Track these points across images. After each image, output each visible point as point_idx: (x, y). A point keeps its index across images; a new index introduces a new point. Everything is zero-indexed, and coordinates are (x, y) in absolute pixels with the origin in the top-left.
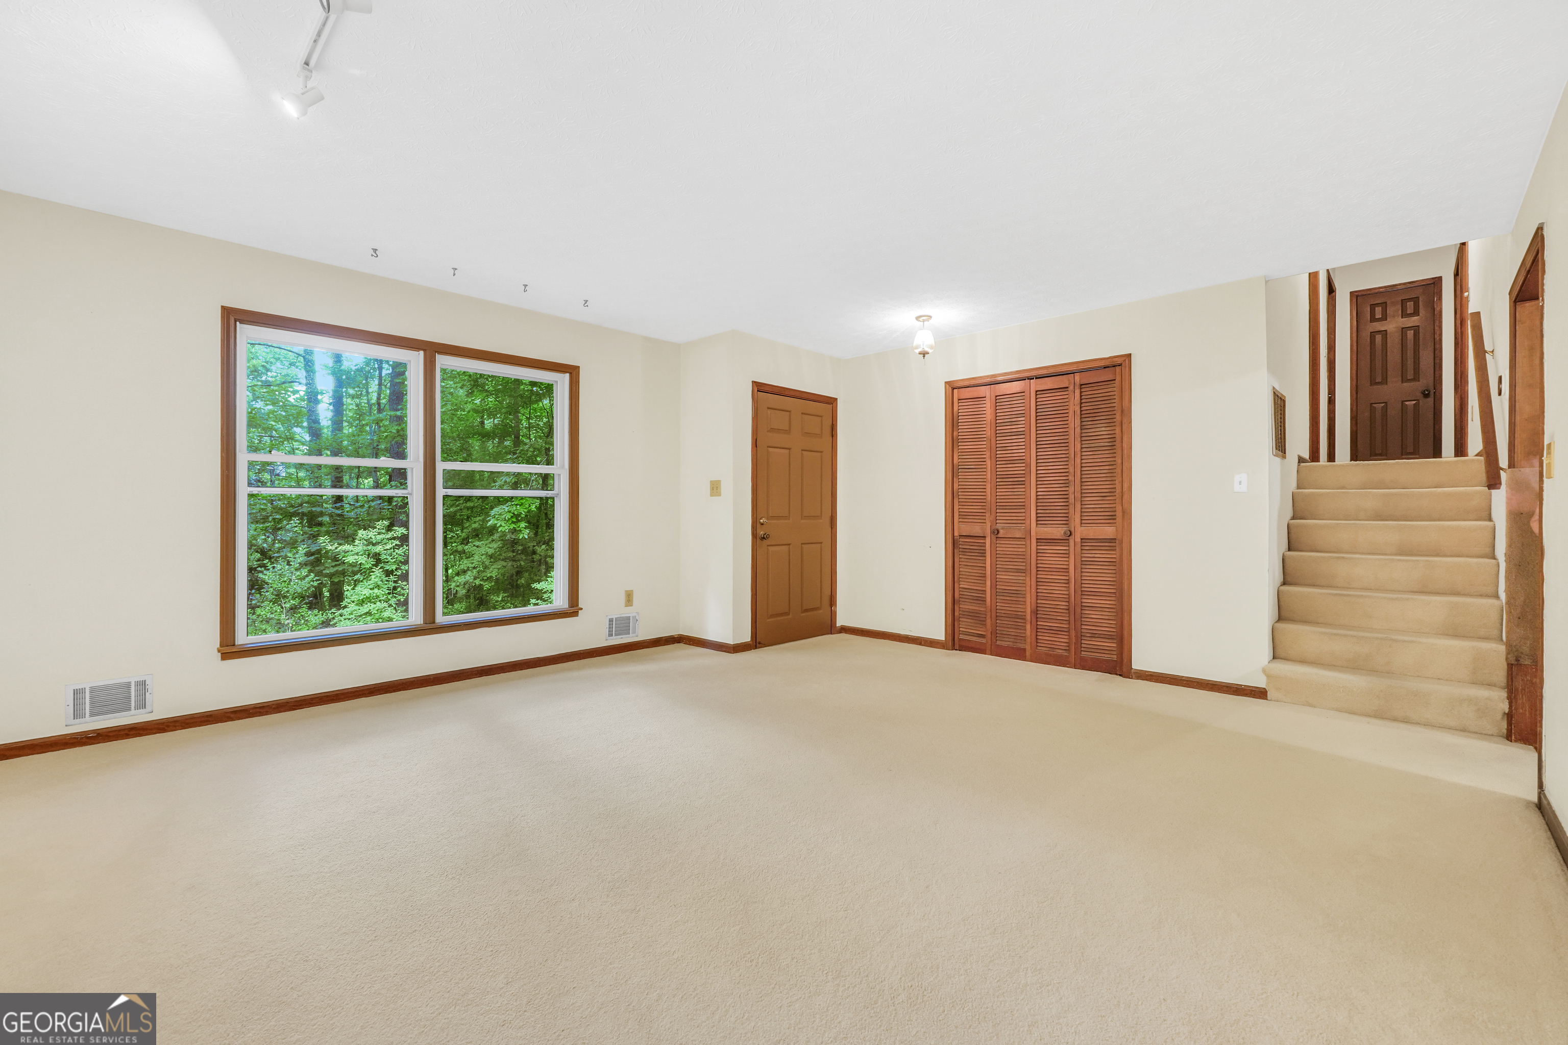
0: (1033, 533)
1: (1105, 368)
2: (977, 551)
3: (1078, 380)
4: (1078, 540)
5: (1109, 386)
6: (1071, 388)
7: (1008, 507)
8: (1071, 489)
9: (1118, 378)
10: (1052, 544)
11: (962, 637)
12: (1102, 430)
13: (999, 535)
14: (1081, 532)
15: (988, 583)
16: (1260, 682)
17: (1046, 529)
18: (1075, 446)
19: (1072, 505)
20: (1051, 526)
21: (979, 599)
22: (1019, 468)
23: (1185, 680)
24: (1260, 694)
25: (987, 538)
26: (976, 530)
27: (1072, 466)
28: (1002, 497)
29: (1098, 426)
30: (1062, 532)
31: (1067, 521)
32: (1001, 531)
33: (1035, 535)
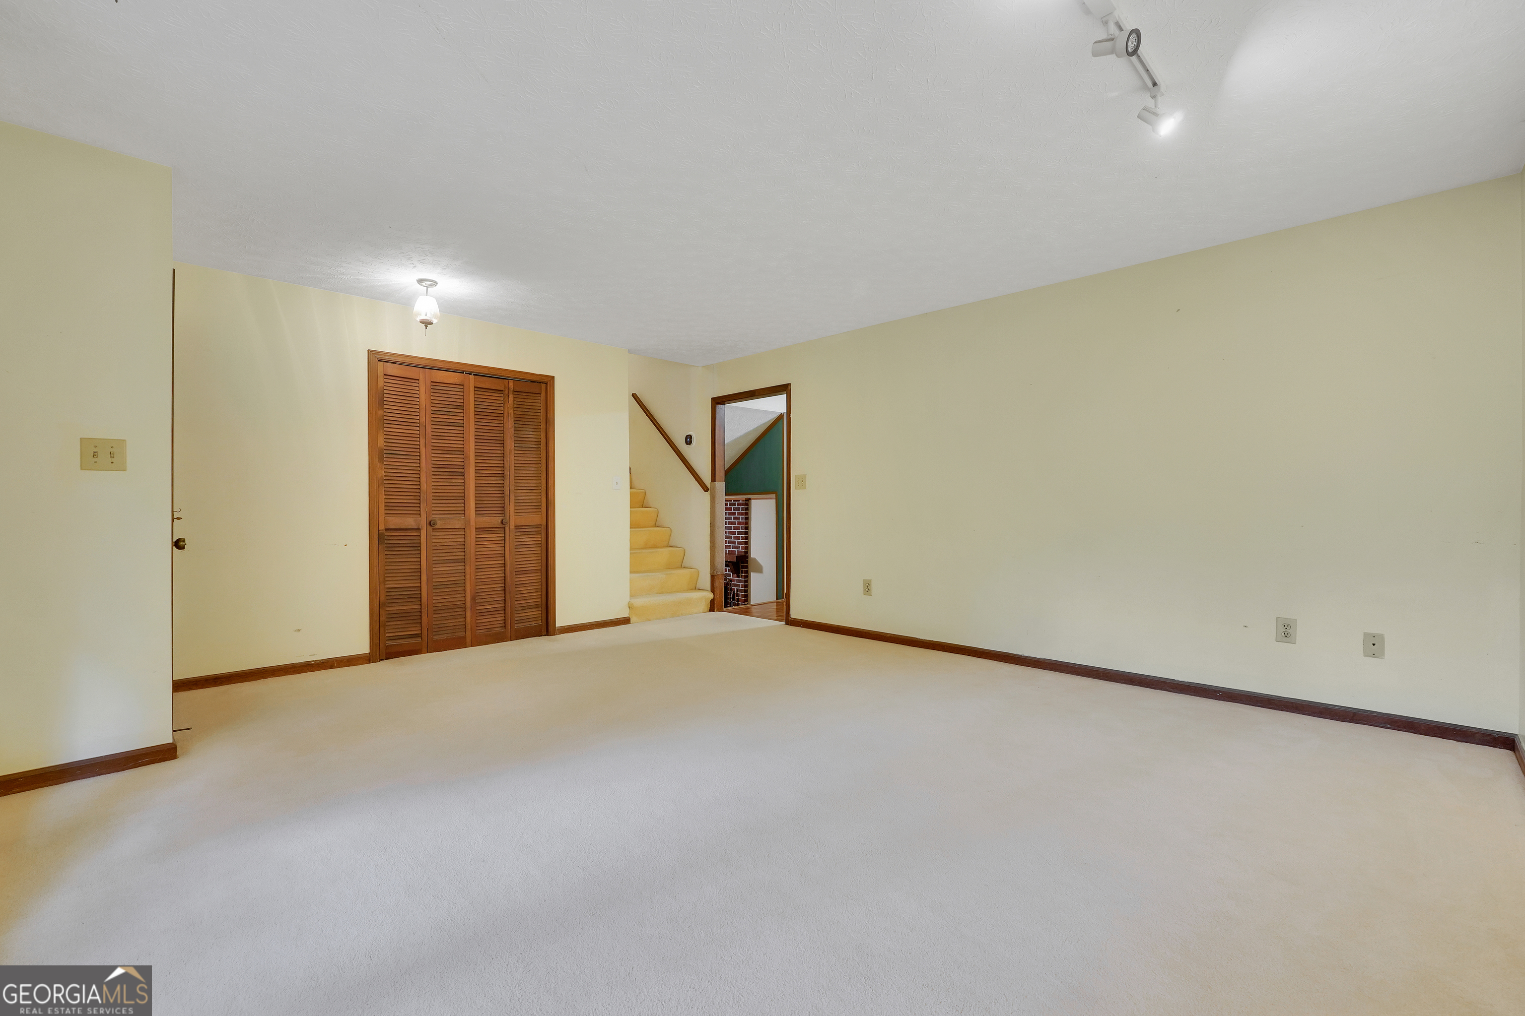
0: (472, 523)
1: (531, 382)
2: (409, 545)
3: (512, 387)
4: (512, 527)
5: (535, 398)
6: (507, 392)
7: (445, 498)
8: (506, 482)
9: (543, 393)
10: (489, 532)
11: (389, 643)
12: (530, 434)
13: (436, 527)
14: (513, 520)
15: (424, 578)
16: (625, 614)
17: (484, 519)
18: (510, 444)
19: (507, 496)
20: (488, 515)
21: (412, 596)
22: (456, 460)
23: (588, 625)
24: (626, 621)
25: (422, 531)
26: (409, 522)
27: (507, 461)
28: (439, 487)
29: (527, 429)
30: (500, 521)
31: (503, 510)
32: (439, 522)
33: (474, 524)
